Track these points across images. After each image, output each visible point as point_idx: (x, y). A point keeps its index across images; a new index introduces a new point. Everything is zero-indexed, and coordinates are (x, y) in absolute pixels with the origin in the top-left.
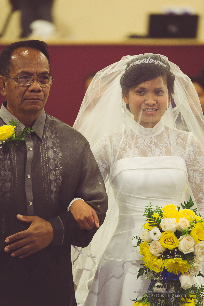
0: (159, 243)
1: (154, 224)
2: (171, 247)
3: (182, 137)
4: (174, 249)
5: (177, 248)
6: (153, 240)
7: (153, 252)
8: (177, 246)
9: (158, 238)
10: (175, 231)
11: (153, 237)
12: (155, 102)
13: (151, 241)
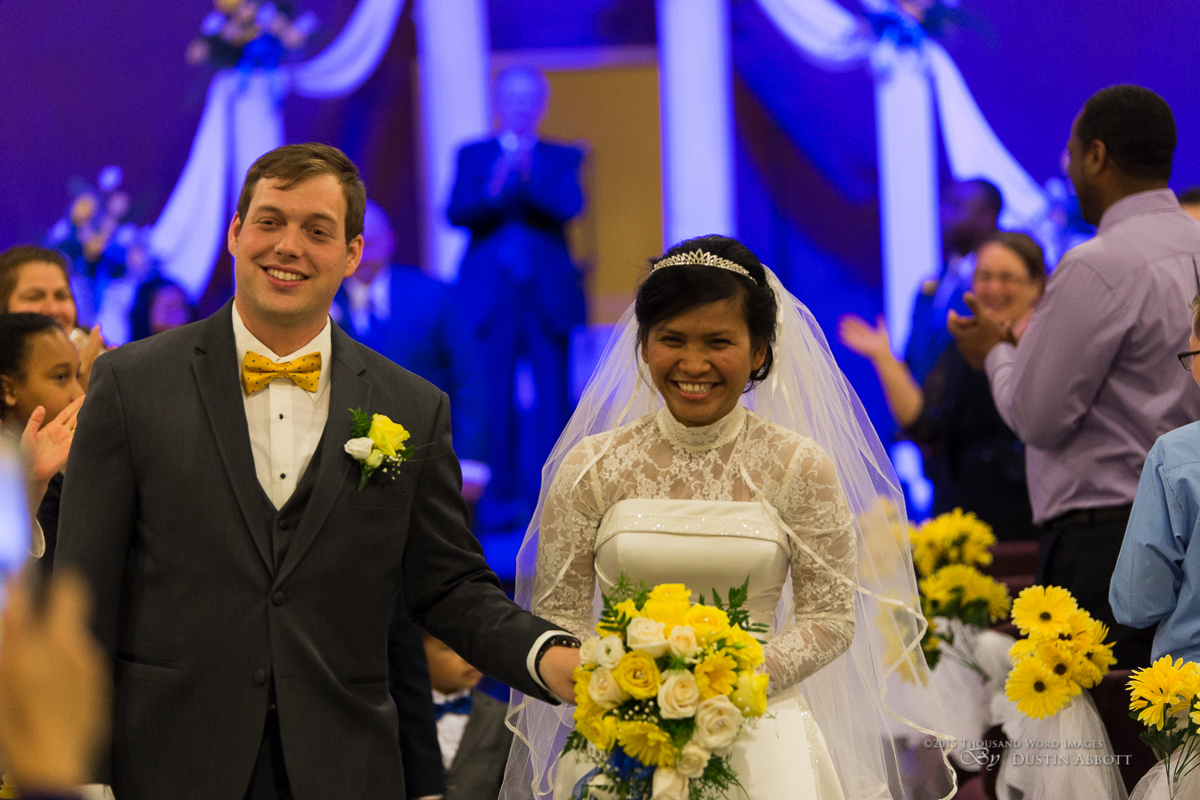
0: (610, 676)
1: (615, 625)
2: (641, 693)
3: (780, 448)
4: (648, 700)
5: (655, 699)
6: (600, 666)
7: (595, 696)
8: (653, 694)
9: (613, 664)
10: (659, 653)
11: (603, 659)
12: (707, 367)
13: (596, 667)
